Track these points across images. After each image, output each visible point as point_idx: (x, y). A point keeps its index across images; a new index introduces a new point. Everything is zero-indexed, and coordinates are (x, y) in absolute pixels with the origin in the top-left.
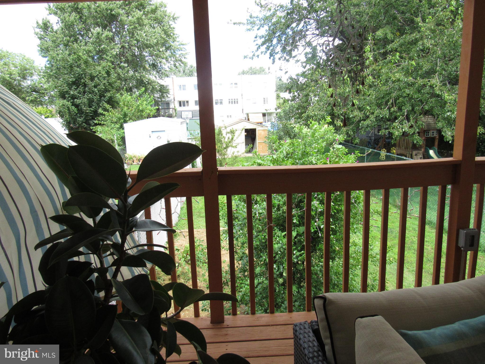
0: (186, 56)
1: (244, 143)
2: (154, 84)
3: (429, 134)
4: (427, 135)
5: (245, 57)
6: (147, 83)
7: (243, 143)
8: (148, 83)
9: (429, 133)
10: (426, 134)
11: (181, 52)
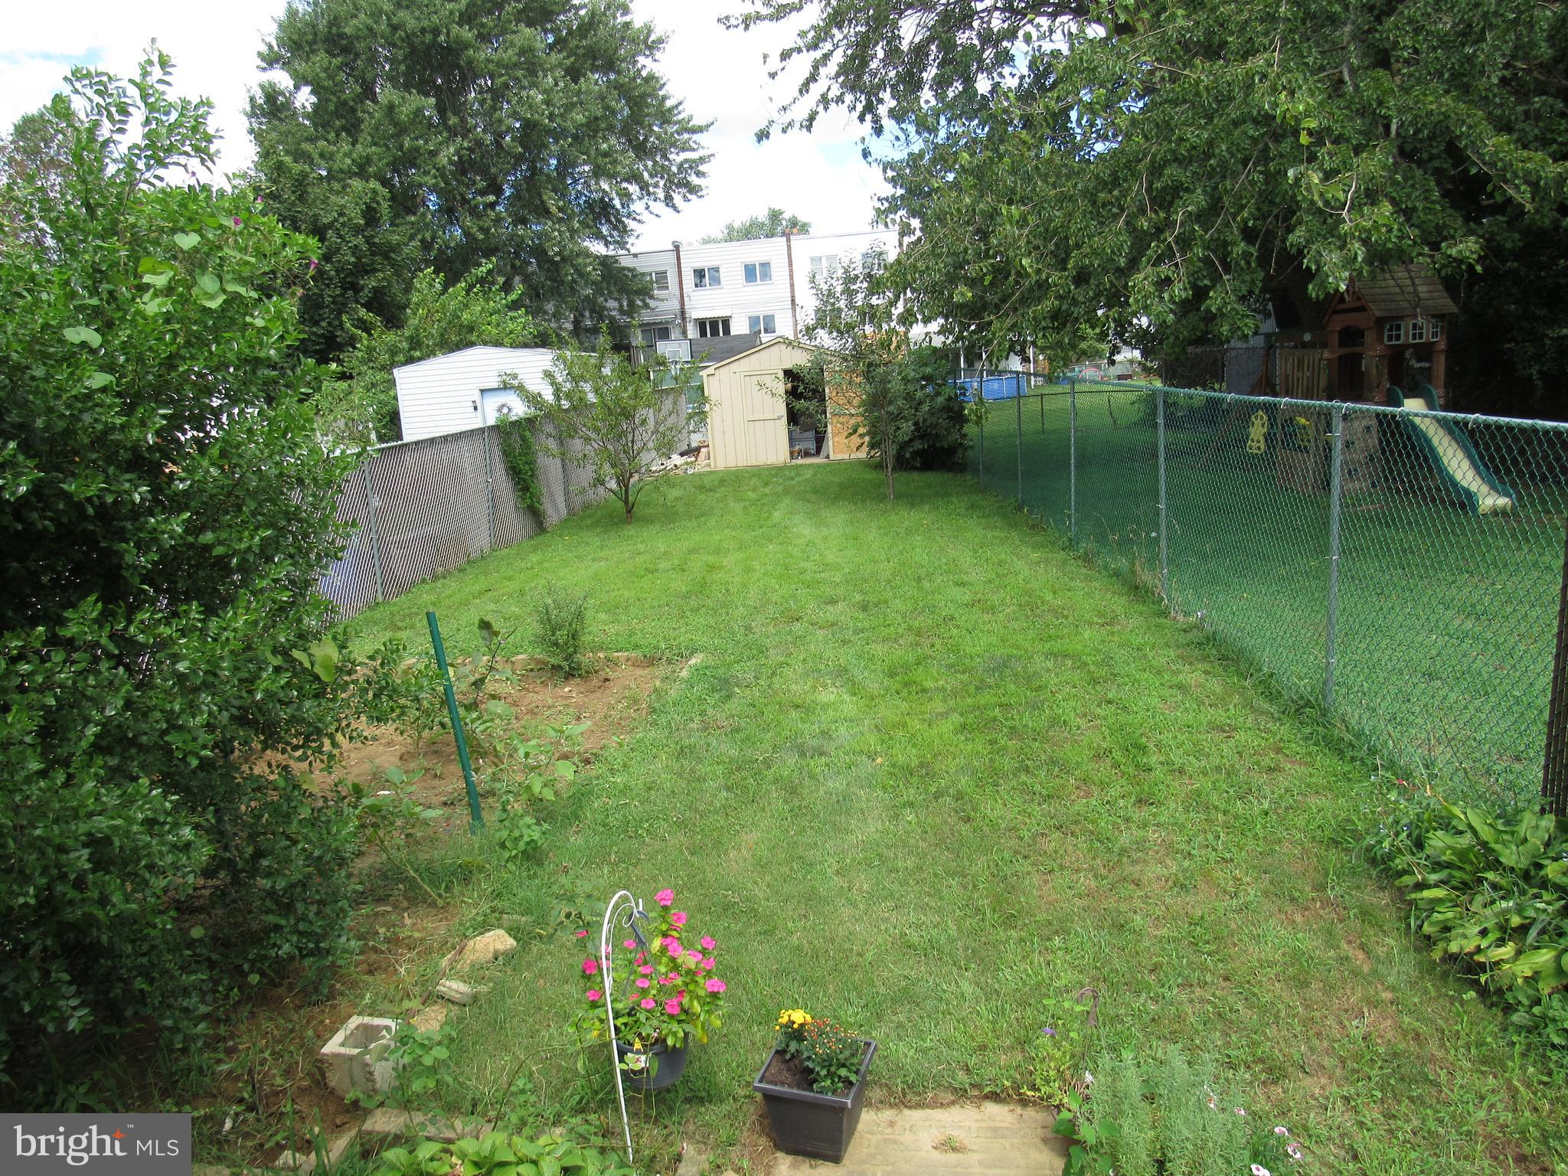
0: (701, 168)
1: (785, 419)
2: (580, 260)
3: (1402, 332)
4: (1390, 338)
5: (763, 135)
6: (558, 259)
7: (779, 418)
8: (563, 259)
9: (1398, 328)
10: (1386, 334)
11: (684, 156)
